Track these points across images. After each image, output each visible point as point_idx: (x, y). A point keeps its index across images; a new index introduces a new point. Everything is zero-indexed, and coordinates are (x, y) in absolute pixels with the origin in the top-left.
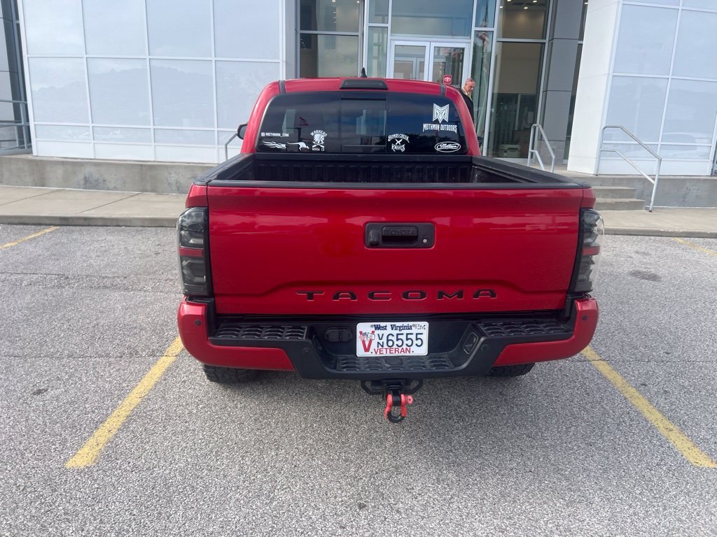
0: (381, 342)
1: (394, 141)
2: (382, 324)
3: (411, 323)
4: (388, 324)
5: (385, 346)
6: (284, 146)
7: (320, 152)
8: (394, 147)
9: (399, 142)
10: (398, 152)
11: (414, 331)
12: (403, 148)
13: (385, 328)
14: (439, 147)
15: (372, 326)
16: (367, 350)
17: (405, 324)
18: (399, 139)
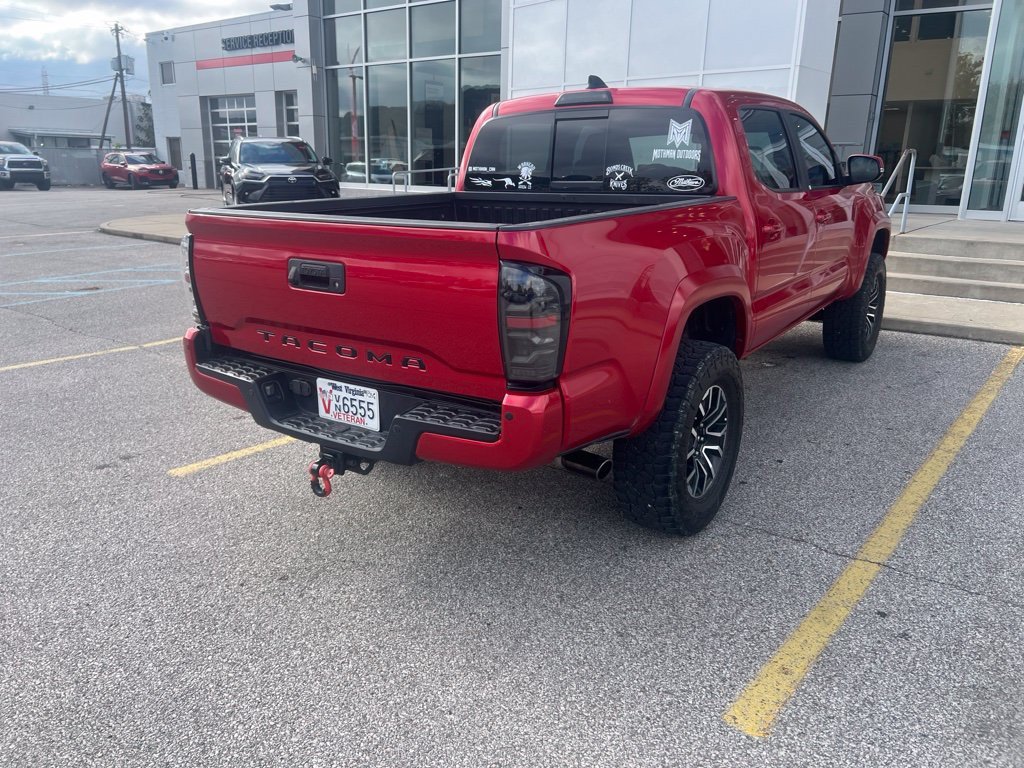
0: (338, 404)
1: (613, 175)
2: (338, 384)
3: (363, 389)
4: (343, 385)
5: (342, 412)
6: (489, 182)
7: (527, 190)
8: (613, 184)
9: (619, 176)
10: (618, 190)
11: (366, 398)
12: (624, 185)
13: (340, 388)
14: (673, 184)
15: (330, 384)
16: (328, 411)
17: (358, 388)
18: (619, 172)
